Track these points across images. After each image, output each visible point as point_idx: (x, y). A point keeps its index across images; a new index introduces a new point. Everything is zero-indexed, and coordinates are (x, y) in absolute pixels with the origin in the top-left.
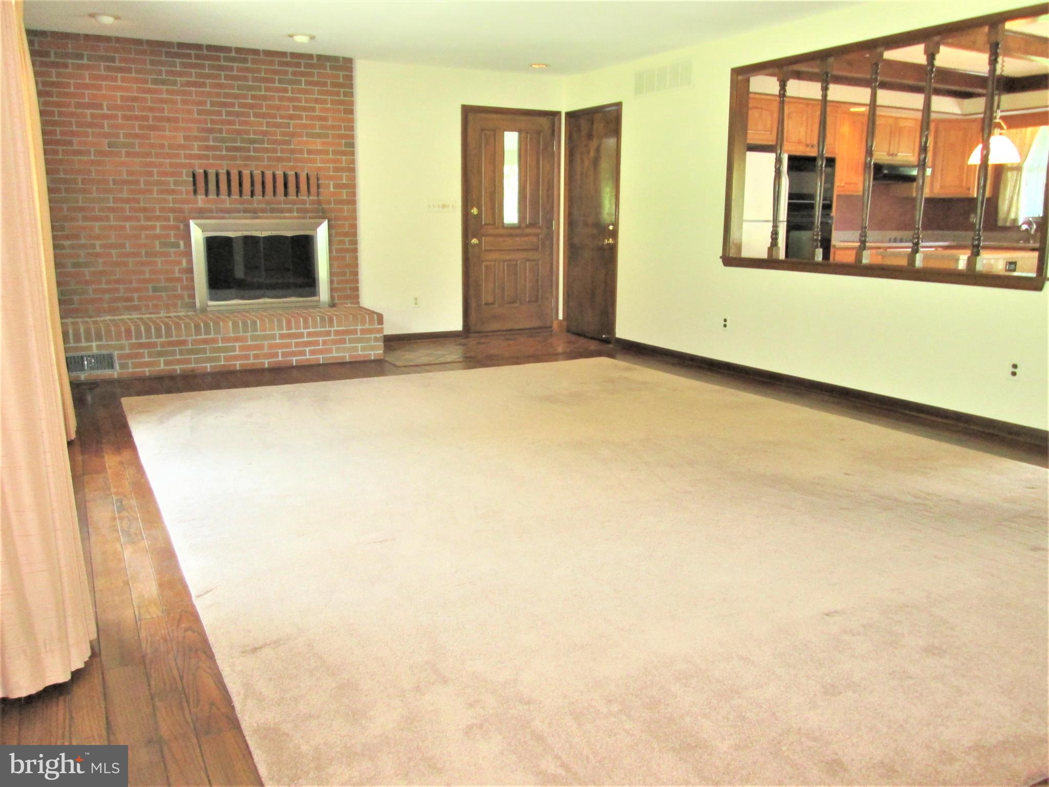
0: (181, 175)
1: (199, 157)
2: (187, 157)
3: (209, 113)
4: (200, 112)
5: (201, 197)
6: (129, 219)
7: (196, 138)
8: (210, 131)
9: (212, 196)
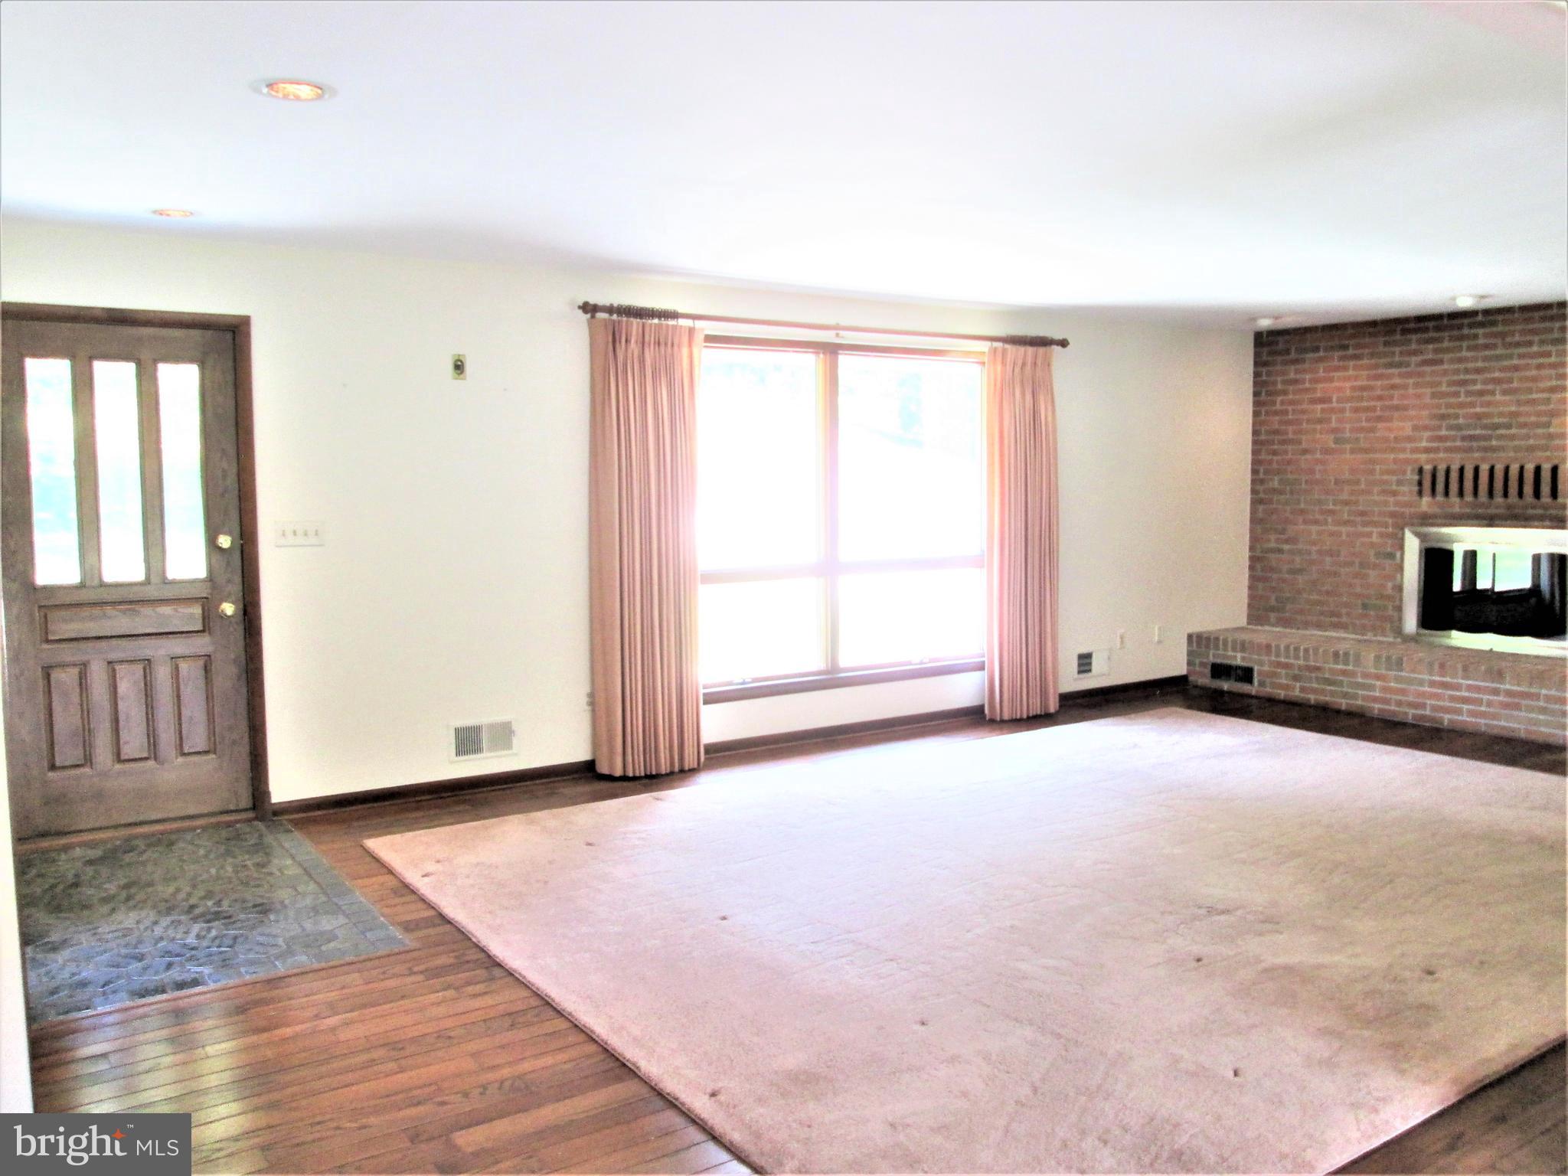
0: (1404, 473)
1: (1427, 450)
2: (1415, 450)
3: (1444, 395)
4: (1434, 395)
5: (1426, 500)
6: (1346, 523)
7: (1426, 428)
8: (1443, 417)
9: (1440, 498)
